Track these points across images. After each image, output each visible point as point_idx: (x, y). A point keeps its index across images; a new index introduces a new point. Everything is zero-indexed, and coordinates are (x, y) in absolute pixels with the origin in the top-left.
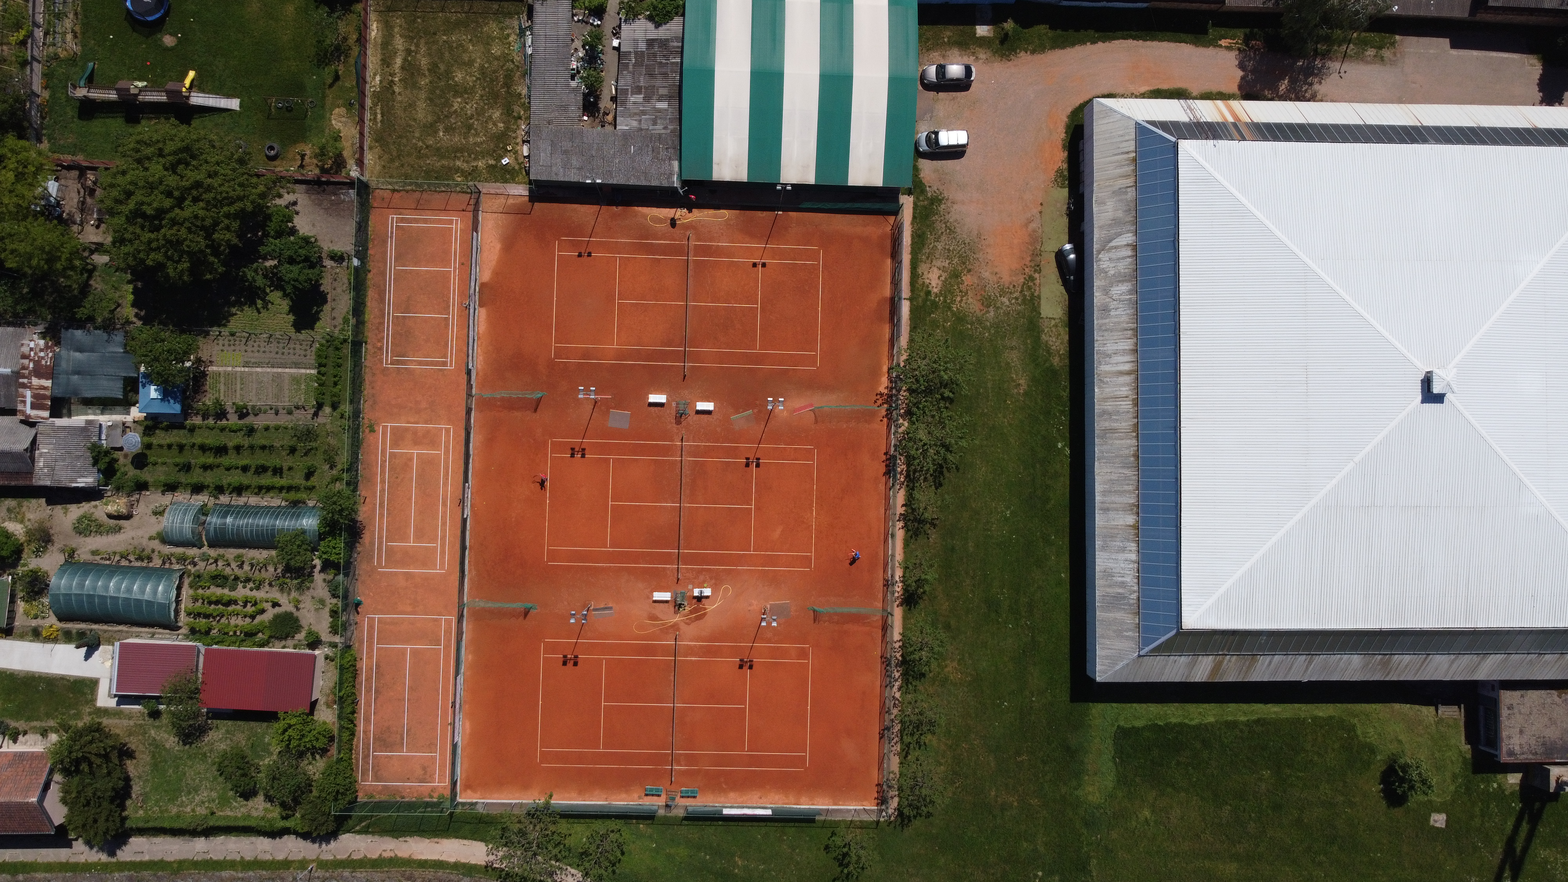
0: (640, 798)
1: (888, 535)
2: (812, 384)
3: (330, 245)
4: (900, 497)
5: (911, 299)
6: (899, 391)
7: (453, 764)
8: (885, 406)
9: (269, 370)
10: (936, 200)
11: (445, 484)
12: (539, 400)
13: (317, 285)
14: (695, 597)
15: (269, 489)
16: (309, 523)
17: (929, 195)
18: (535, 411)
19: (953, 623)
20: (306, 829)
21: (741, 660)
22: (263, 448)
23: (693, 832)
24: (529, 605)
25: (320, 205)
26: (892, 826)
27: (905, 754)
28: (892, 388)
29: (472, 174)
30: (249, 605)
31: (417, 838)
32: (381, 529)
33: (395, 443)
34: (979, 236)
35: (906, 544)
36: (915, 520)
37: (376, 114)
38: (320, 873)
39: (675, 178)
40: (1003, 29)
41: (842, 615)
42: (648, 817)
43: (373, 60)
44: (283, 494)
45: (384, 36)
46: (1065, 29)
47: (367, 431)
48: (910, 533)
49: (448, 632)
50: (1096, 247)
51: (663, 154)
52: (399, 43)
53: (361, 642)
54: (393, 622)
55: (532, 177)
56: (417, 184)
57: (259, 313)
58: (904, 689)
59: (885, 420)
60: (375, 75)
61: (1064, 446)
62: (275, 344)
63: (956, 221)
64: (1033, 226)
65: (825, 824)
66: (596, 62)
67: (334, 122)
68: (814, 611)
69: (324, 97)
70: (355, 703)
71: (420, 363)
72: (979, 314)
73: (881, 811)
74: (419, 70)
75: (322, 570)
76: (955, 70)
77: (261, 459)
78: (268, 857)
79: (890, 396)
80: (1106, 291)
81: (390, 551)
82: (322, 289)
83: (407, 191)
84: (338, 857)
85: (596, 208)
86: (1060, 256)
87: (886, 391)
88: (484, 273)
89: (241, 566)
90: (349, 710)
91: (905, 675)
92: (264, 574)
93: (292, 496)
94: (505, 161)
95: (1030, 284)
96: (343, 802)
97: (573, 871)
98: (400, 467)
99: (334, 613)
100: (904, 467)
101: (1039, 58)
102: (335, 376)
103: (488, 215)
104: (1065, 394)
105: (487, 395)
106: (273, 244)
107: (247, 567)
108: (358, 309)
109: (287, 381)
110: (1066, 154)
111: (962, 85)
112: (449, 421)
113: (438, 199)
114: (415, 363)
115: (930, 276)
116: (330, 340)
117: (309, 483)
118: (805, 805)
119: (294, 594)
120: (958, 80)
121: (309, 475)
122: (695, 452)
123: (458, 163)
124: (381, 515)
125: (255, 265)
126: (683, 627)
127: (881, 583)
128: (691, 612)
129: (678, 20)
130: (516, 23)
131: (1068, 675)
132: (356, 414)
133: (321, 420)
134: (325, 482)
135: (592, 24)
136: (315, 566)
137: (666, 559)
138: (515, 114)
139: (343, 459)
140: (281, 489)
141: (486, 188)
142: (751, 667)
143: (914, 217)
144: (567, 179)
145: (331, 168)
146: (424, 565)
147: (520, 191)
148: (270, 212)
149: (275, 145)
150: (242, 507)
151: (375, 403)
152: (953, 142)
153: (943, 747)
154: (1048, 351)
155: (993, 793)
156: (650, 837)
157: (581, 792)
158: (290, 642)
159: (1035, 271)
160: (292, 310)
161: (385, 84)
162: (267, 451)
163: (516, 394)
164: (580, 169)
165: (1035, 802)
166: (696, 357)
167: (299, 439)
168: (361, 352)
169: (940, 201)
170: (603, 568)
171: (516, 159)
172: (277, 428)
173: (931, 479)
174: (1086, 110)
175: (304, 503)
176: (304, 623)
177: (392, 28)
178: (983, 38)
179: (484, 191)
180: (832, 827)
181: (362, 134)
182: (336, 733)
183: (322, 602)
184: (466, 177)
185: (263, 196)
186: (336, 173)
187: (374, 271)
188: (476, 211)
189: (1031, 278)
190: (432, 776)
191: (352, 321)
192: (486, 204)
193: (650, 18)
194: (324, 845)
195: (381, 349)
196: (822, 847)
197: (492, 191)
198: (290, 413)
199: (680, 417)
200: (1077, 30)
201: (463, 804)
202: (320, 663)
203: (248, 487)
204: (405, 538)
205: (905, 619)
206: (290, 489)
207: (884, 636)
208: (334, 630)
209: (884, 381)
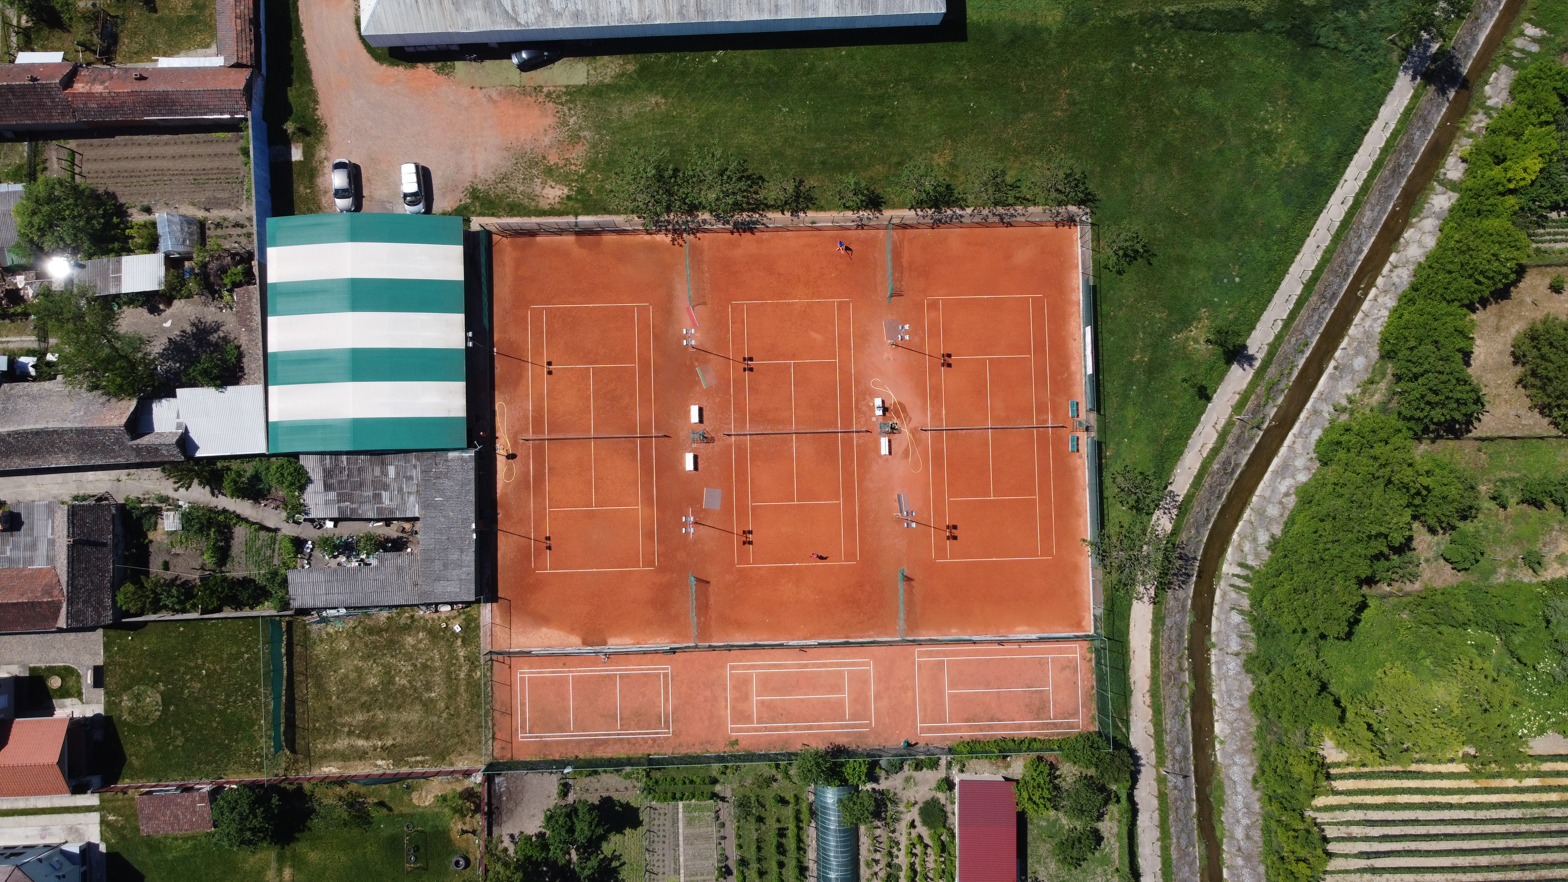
0: (1081, 457)
1: (814, 228)
2: (666, 310)
3: (552, 798)
4: (775, 217)
5: (576, 215)
6: (669, 222)
7: (1058, 640)
8: (685, 235)
9: (681, 849)
10: (474, 194)
11: (786, 667)
12: (698, 580)
13: (593, 807)
14: (884, 414)
15: (799, 840)
16: (831, 796)
17: (469, 201)
18: (708, 582)
19: (895, 160)
20: (1128, 776)
21: (943, 365)
22: (759, 849)
23: (1111, 403)
24: (900, 576)
25: (512, 811)
26: (1094, 210)
27: (1024, 201)
28: (667, 230)
29: (472, 661)
30: (914, 851)
31: (1131, 672)
32: (834, 727)
33: (748, 719)
34: (508, 149)
35: (821, 209)
36: (797, 201)
37: (417, 762)
38: (1169, 763)
39: (466, 455)
40: (294, 133)
41: (894, 267)
42: (1099, 448)
43: (361, 769)
44: (804, 825)
45: (336, 759)
46: (291, 70)
47: (737, 747)
48: (810, 205)
49: (930, 654)
50: (513, 27)
51: (442, 468)
52: (342, 743)
53: (945, 738)
54: (924, 708)
55: (473, 599)
56: (486, 715)
57: (624, 863)
58: (963, 203)
59: (698, 235)
60: (376, 766)
61: (716, 57)
62: (655, 845)
63: (494, 173)
64: (494, 95)
65: (1097, 275)
66: (351, 543)
67: (427, 804)
68: (892, 296)
69: (401, 815)
70: (1004, 739)
71: (666, 700)
72: (587, 146)
73: (1081, 222)
74: (368, 722)
75: (876, 780)
76: (339, 180)
77: (770, 849)
78: (1156, 815)
79: (675, 231)
80: (558, 15)
81: (855, 716)
82: (597, 803)
83: (494, 725)
84: (1153, 747)
85: (500, 535)
86: (524, 67)
87: (670, 236)
88: (573, 643)
89: (877, 862)
90: (1011, 744)
91: (949, 205)
92: (884, 839)
93: (805, 816)
94: (458, 629)
95: (554, 96)
96: (1101, 743)
97: (1154, 517)
98: (771, 712)
99: (918, 766)
100: (745, 214)
101: (321, 96)
102: (684, 783)
103: (514, 642)
104: (664, 57)
105: (694, 631)
106: (555, 852)
107: (878, 856)
108: (616, 765)
109: (692, 831)
110: (419, 65)
111: (354, 173)
112: (724, 667)
113: (500, 694)
114: (666, 704)
115: (551, 197)
116: (649, 790)
117: (792, 800)
118: (1079, 296)
119: (902, 808)
120: (349, 177)
121: (783, 801)
122: (740, 421)
123: (462, 675)
124: (820, 727)
125: (577, 869)
126: (913, 424)
127: (860, 232)
128: (899, 417)
129: (303, 461)
130: (315, 627)
131: (940, 44)
132: (720, 759)
133: (728, 794)
134: (790, 785)
135: (312, 550)
136: (874, 789)
137: (847, 444)
138: (409, 621)
139: (765, 769)
140: (799, 828)
141: (485, 645)
142: (949, 356)
143: (493, 215)
144: (473, 564)
145: (474, 803)
146: (866, 682)
147: (487, 612)
148: (522, 858)
149: (454, 860)
150: (818, 864)
151: (708, 742)
152: (414, 178)
153: (1017, 165)
154: (622, 75)
155: (1059, 114)
156: (1118, 444)
157: (1079, 514)
158: (948, 808)
159: (541, 91)
160: (620, 831)
161: (385, 755)
162: (762, 845)
163: (692, 603)
164: (462, 551)
165: (1065, 73)
166: (646, 425)
167: (748, 814)
168: (659, 759)
169: (474, 189)
170: (860, 506)
171: (454, 618)
172: (739, 837)
173: (755, 187)
174: (373, 44)
175: (811, 804)
176: (928, 797)
177: (326, 752)
178: (305, 154)
179: (489, 648)
180: (1099, 268)
181: (437, 774)
182: (1034, 755)
183: (908, 780)
184: (476, 667)
185: (506, 865)
186: (478, 797)
187: (577, 752)
188: (510, 654)
189: (549, 95)
190: (1070, 660)
191: (628, 769)
192: (502, 645)
193: (302, 489)
194: (1142, 762)
195: (654, 740)
196: (1119, 277)
197: (489, 639)
198: (723, 825)
199: (707, 439)
200: (291, 58)
201: (1096, 628)
202: (966, 776)
203: (799, 861)
204: (841, 702)
205: (894, 207)
206: (798, 820)
207: (911, 227)
208: (934, 764)
209: (660, 237)
